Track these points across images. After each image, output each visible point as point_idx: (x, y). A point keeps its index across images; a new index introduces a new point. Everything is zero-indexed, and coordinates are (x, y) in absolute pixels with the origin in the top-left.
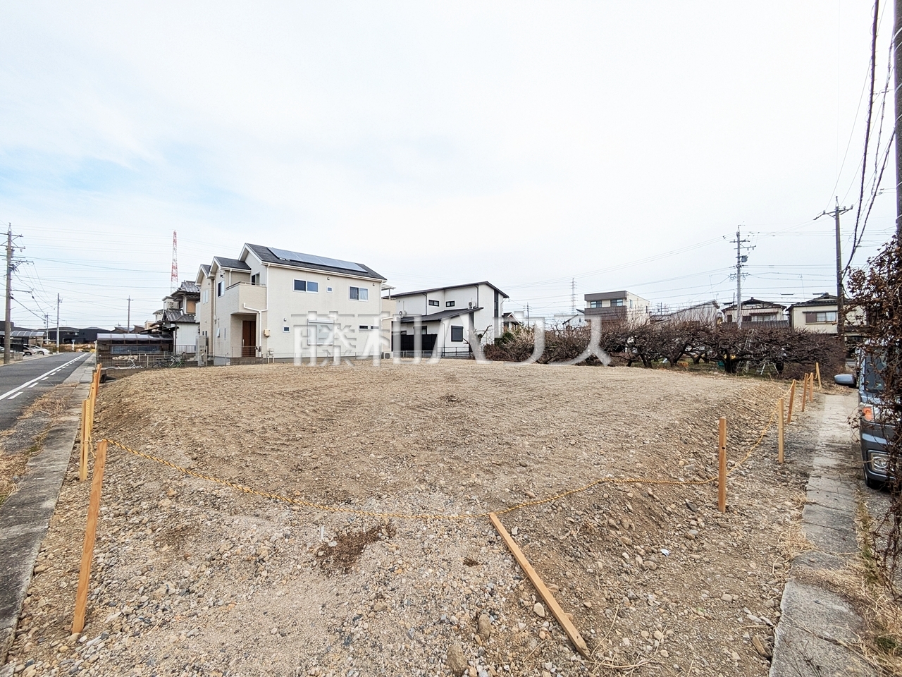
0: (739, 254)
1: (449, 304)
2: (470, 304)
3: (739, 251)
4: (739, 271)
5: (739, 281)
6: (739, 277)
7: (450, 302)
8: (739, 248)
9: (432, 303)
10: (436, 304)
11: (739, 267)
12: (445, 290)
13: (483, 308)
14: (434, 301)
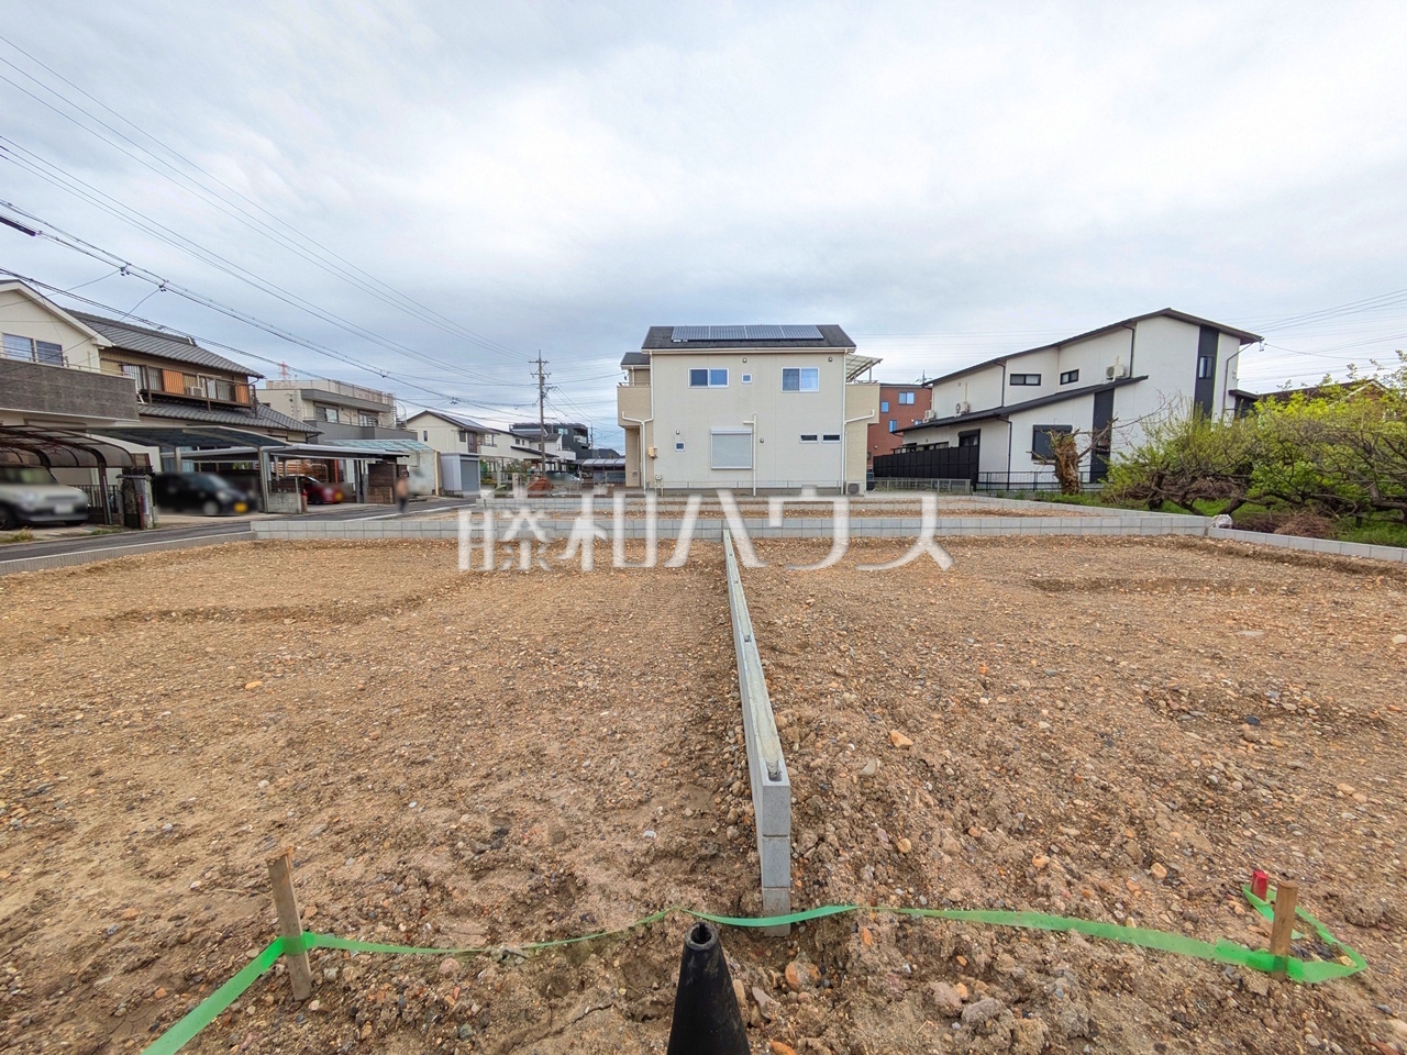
1: (1066, 378)
2: (1111, 372)
7: (1070, 373)
9: (1019, 380)
10: (1030, 380)
12: (1059, 346)
13: (1146, 377)
14: (1025, 376)
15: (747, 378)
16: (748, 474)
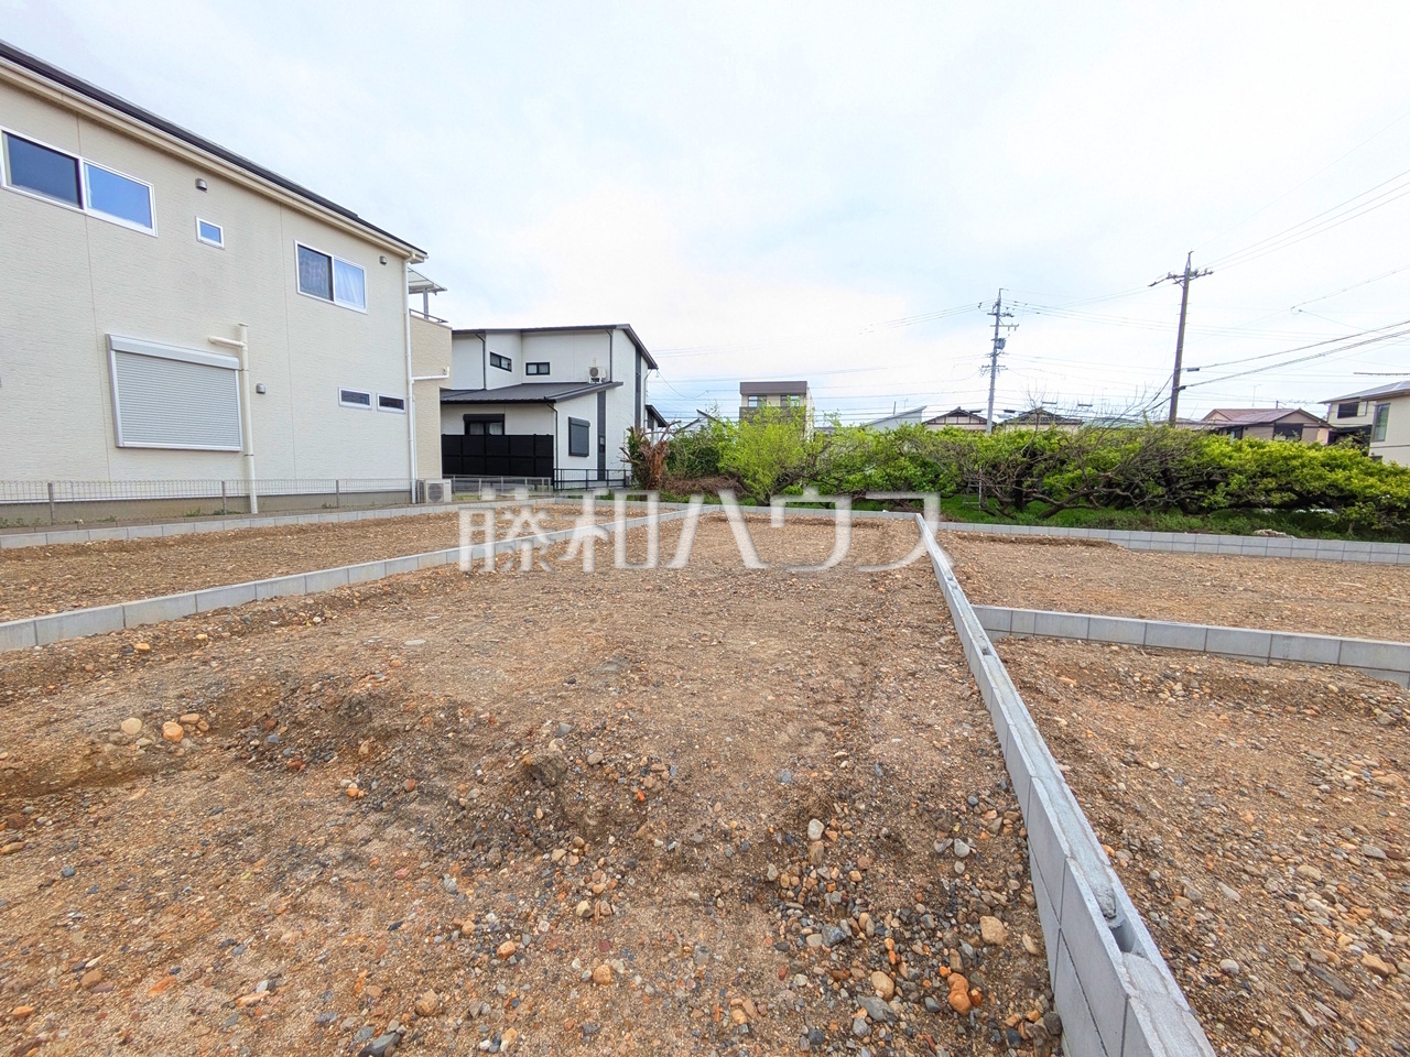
0: (997, 334)
1: (533, 369)
2: (594, 372)
3: (997, 330)
4: (994, 362)
5: (993, 377)
6: (993, 371)
7: (538, 364)
8: (997, 325)
9: (497, 360)
10: (504, 363)
11: (994, 355)
12: (523, 333)
13: (621, 384)
14: (500, 357)
15: (211, 231)
16: (236, 462)
